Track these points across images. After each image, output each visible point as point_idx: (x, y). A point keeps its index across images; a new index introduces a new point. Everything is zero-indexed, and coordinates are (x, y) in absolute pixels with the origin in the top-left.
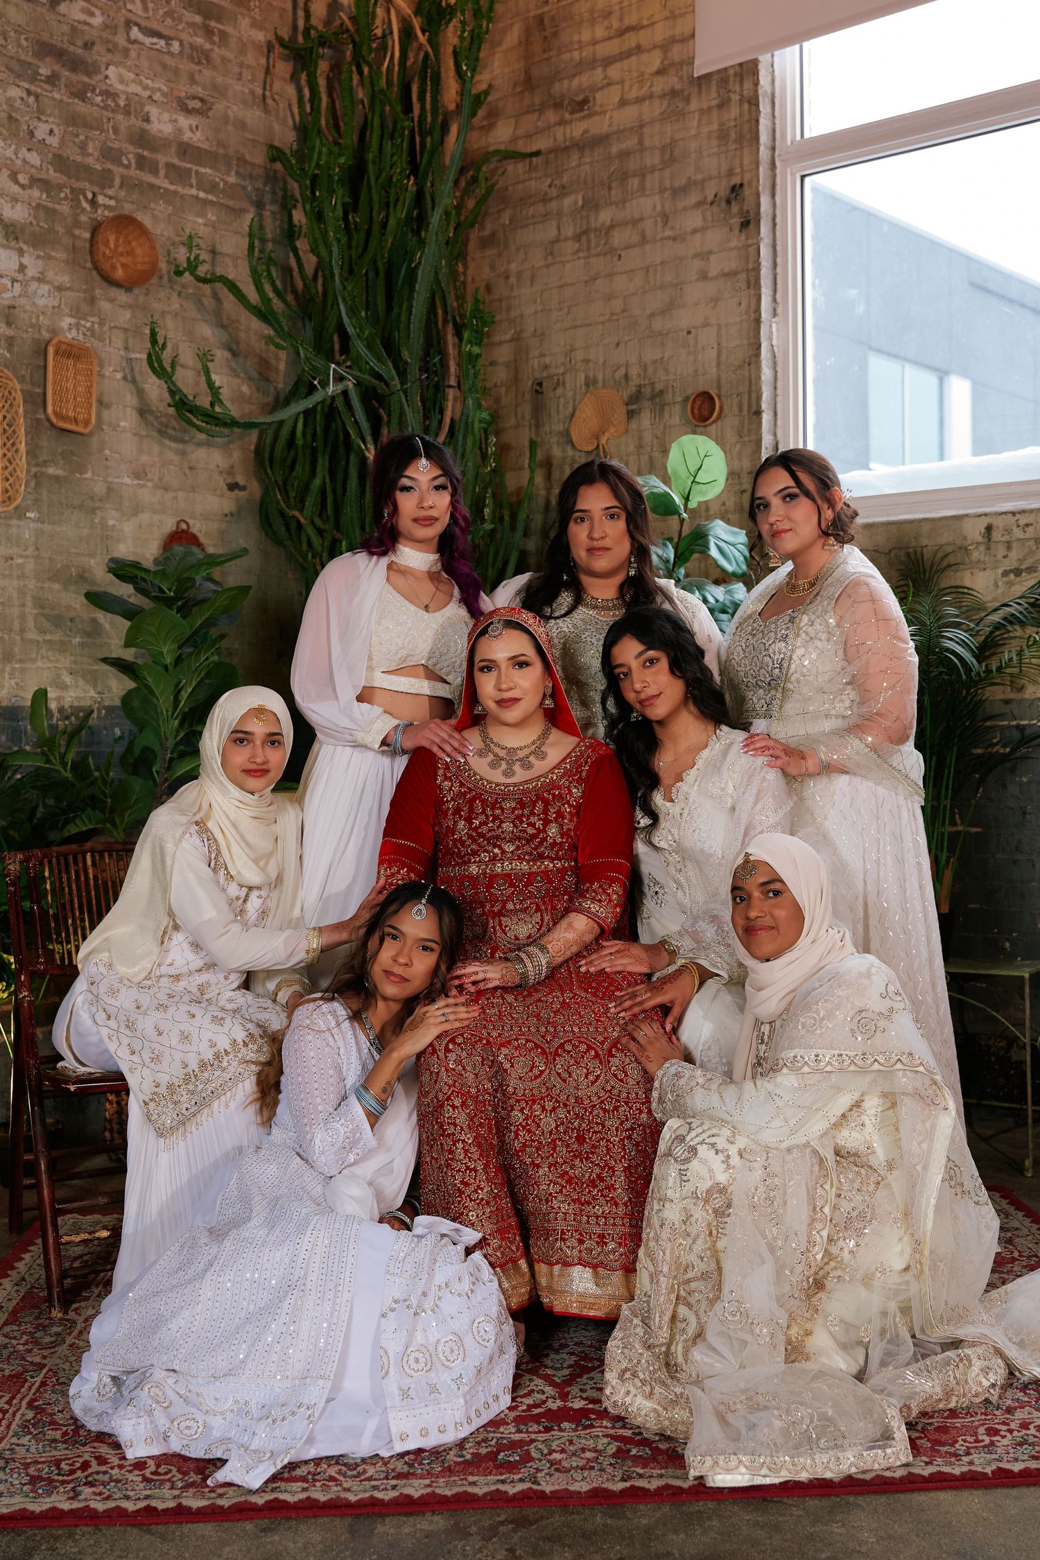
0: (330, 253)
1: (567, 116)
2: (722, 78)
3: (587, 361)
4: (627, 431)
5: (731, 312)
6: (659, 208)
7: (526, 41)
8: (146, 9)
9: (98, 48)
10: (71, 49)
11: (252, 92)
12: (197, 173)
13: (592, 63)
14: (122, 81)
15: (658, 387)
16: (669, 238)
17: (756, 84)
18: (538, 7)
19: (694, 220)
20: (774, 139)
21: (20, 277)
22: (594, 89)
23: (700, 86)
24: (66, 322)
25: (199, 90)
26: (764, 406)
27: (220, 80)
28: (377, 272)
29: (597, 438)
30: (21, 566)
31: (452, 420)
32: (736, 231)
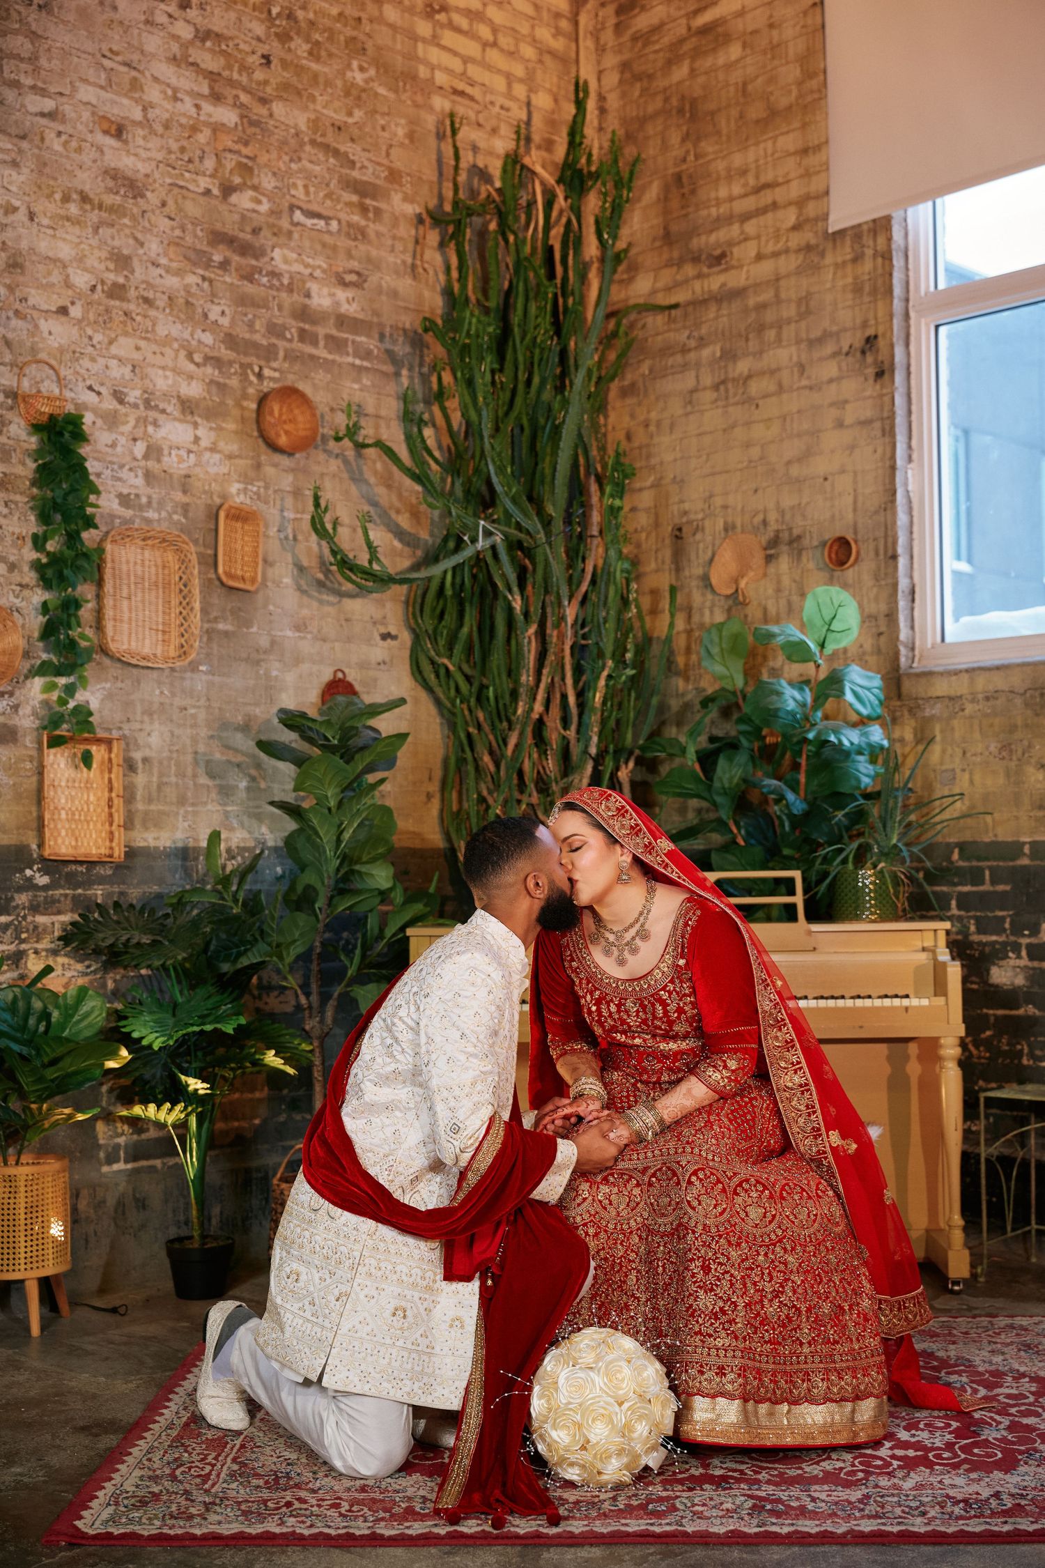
0: (480, 416)
1: (705, 270)
2: (856, 233)
3: (725, 507)
4: (765, 575)
5: (867, 459)
6: (795, 359)
7: (665, 198)
8: (307, 193)
9: (265, 233)
10: (241, 235)
11: (404, 262)
12: (353, 342)
13: (729, 219)
14: (286, 261)
15: (796, 532)
16: (805, 387)
17: (890, 239)
18: (676, 165)
19: (831, 369)
20: (908, 291)
21: (194, 448)
22: (731, 244)
23: (834, 241)
24: (234, 488)
25: (355, 265)
26: (900, 550)
27: (374, 253)
28: (522, 429)
29: (736, 582)
30: (194, 716)
31: (595, 567)
32: (871, 381)
